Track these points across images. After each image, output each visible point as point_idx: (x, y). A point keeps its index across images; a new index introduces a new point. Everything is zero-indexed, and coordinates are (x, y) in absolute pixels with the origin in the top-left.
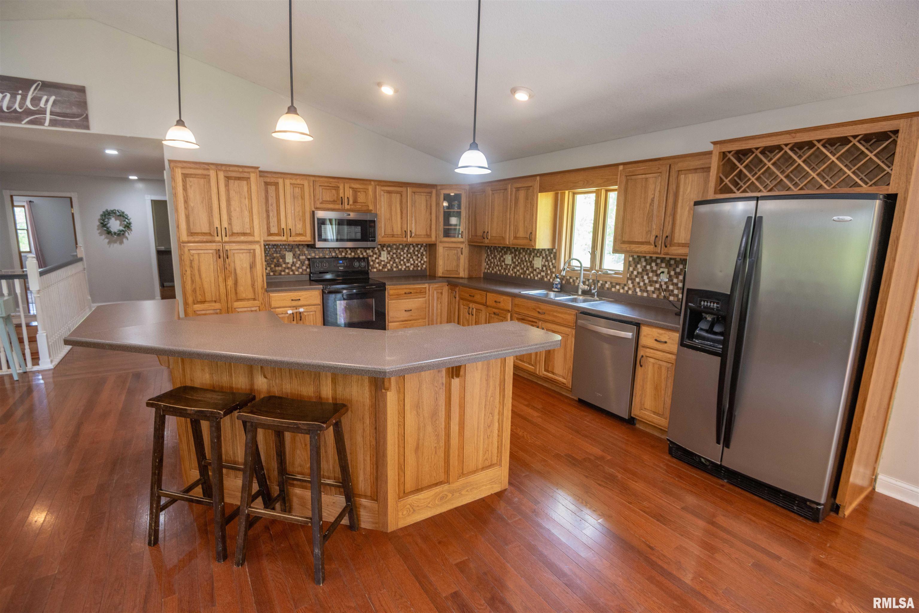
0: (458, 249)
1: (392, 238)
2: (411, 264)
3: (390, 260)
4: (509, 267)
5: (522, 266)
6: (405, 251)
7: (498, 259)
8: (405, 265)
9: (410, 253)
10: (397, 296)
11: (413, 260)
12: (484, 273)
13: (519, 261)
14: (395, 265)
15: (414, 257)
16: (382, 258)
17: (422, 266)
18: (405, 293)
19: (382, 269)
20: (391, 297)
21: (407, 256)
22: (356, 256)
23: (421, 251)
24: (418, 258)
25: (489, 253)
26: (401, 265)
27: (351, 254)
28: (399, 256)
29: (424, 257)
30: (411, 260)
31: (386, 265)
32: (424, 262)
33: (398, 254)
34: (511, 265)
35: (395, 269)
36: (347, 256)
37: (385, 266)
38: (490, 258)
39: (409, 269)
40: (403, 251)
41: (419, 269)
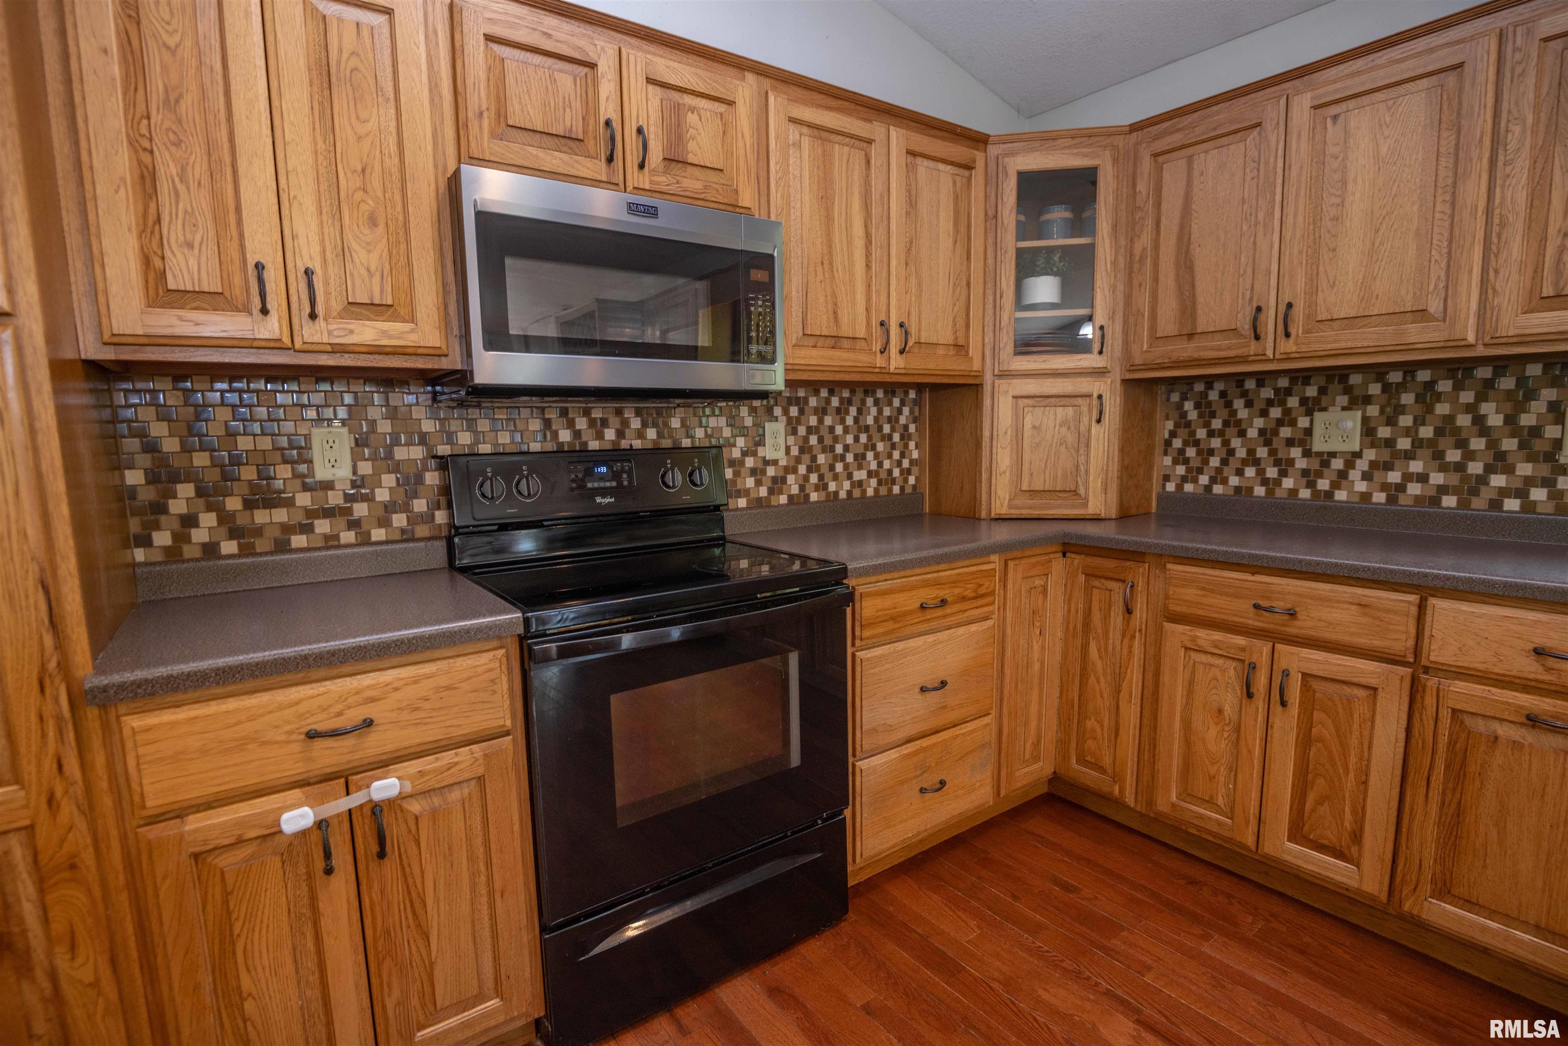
0: (1080, 401)
1: (831, 353)
2: (870, 474)
3: (798, 460)
4: (1337, 464)
5: (1453, 456)
6: (850, 421)
7: (1252, 433)
8: (850, 476)
9: (867, 429)
10: (890, 625)
11: (876, 456)
12: (1164, 497)
13: (1426, 432)
14: (814, 478)
15: (880, 446)
16: (767, 452)
17: (906, 481)
18: (922, 607)
19: (768, 499)
20: (866, 633)
21: (857, 439)
22: (666, 443)
23: (903, 420)
24: (893, 446)
25: (1193, 415)
26: (836, 477)
27: (640, 435)
28: (828, 441)
29: (912, 445)
30: (870, 455)
31: (784, 480)
32: (912, 462)
33: (824, 432)
34: (1358, 455)
35: (814, 497)
36: (624, 444)
37: (778, 483)
38: (1201, 433)
39: (864, 492)
40: (843, 421)
41: (896, 489)
